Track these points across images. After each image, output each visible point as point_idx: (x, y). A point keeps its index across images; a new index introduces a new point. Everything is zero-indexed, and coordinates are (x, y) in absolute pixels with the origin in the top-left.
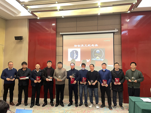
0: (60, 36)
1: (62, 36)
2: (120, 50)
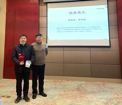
0: (43, 4)
2: (116, 19)
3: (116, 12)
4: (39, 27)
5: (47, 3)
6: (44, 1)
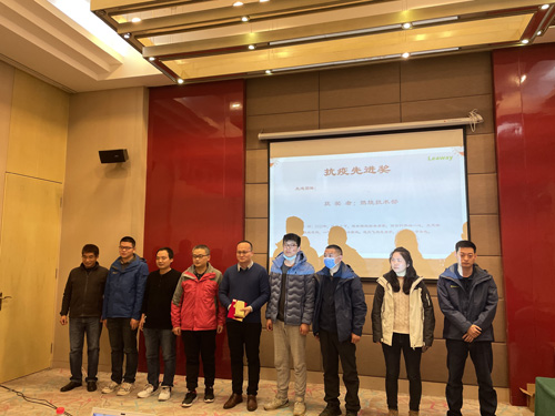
0: (257, 146)
1: (265, 145)
2: (493, 192)
3: (493, 168)
4: (244, 217)
5: (268, 142)
6: (260, 135)
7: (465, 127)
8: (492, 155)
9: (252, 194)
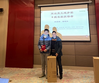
1: (40, 8)
7: (88, 4)
8: (94, 10)
9: (36, 20)
